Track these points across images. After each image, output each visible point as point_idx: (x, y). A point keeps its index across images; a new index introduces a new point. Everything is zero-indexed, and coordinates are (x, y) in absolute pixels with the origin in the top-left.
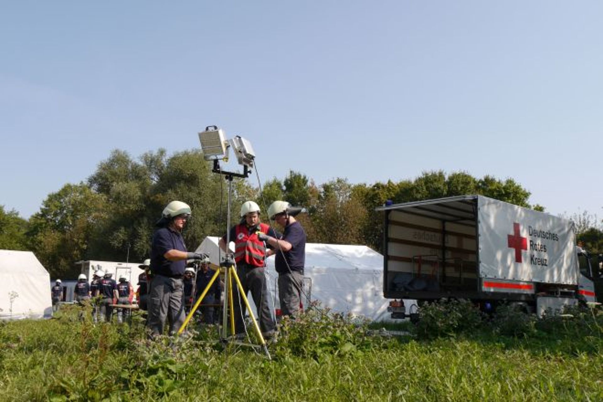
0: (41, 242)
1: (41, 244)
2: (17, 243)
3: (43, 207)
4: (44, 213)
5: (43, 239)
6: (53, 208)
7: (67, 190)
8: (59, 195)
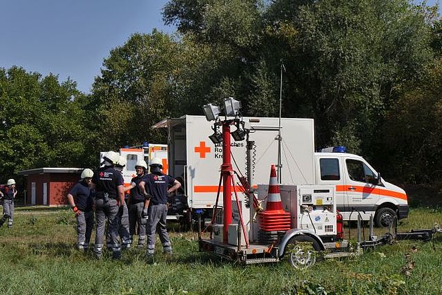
0: (105, 117)
1: (104, 120)
2: (77, 124)
3: (105, 68)
4: (107, 78)
5: (107, 113)
6: (118, 68)
7: (135, 42)
8: (125, 50)
